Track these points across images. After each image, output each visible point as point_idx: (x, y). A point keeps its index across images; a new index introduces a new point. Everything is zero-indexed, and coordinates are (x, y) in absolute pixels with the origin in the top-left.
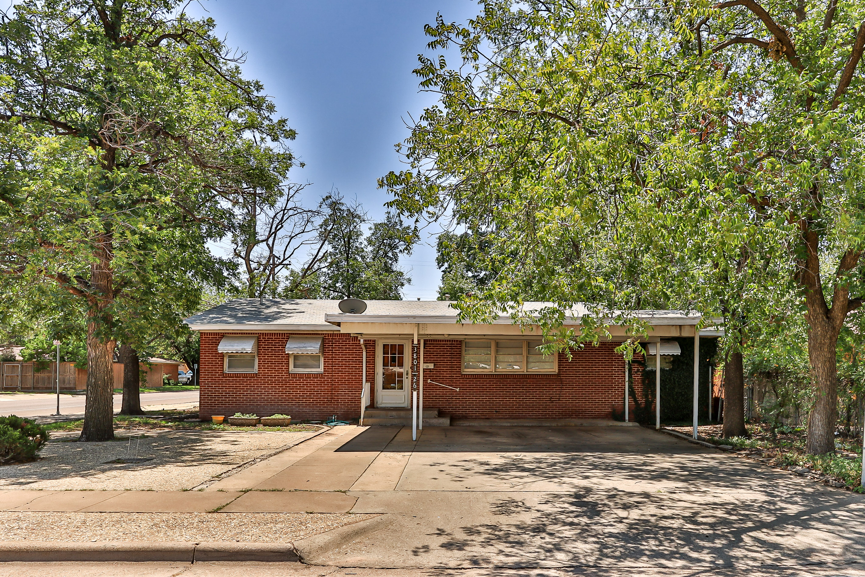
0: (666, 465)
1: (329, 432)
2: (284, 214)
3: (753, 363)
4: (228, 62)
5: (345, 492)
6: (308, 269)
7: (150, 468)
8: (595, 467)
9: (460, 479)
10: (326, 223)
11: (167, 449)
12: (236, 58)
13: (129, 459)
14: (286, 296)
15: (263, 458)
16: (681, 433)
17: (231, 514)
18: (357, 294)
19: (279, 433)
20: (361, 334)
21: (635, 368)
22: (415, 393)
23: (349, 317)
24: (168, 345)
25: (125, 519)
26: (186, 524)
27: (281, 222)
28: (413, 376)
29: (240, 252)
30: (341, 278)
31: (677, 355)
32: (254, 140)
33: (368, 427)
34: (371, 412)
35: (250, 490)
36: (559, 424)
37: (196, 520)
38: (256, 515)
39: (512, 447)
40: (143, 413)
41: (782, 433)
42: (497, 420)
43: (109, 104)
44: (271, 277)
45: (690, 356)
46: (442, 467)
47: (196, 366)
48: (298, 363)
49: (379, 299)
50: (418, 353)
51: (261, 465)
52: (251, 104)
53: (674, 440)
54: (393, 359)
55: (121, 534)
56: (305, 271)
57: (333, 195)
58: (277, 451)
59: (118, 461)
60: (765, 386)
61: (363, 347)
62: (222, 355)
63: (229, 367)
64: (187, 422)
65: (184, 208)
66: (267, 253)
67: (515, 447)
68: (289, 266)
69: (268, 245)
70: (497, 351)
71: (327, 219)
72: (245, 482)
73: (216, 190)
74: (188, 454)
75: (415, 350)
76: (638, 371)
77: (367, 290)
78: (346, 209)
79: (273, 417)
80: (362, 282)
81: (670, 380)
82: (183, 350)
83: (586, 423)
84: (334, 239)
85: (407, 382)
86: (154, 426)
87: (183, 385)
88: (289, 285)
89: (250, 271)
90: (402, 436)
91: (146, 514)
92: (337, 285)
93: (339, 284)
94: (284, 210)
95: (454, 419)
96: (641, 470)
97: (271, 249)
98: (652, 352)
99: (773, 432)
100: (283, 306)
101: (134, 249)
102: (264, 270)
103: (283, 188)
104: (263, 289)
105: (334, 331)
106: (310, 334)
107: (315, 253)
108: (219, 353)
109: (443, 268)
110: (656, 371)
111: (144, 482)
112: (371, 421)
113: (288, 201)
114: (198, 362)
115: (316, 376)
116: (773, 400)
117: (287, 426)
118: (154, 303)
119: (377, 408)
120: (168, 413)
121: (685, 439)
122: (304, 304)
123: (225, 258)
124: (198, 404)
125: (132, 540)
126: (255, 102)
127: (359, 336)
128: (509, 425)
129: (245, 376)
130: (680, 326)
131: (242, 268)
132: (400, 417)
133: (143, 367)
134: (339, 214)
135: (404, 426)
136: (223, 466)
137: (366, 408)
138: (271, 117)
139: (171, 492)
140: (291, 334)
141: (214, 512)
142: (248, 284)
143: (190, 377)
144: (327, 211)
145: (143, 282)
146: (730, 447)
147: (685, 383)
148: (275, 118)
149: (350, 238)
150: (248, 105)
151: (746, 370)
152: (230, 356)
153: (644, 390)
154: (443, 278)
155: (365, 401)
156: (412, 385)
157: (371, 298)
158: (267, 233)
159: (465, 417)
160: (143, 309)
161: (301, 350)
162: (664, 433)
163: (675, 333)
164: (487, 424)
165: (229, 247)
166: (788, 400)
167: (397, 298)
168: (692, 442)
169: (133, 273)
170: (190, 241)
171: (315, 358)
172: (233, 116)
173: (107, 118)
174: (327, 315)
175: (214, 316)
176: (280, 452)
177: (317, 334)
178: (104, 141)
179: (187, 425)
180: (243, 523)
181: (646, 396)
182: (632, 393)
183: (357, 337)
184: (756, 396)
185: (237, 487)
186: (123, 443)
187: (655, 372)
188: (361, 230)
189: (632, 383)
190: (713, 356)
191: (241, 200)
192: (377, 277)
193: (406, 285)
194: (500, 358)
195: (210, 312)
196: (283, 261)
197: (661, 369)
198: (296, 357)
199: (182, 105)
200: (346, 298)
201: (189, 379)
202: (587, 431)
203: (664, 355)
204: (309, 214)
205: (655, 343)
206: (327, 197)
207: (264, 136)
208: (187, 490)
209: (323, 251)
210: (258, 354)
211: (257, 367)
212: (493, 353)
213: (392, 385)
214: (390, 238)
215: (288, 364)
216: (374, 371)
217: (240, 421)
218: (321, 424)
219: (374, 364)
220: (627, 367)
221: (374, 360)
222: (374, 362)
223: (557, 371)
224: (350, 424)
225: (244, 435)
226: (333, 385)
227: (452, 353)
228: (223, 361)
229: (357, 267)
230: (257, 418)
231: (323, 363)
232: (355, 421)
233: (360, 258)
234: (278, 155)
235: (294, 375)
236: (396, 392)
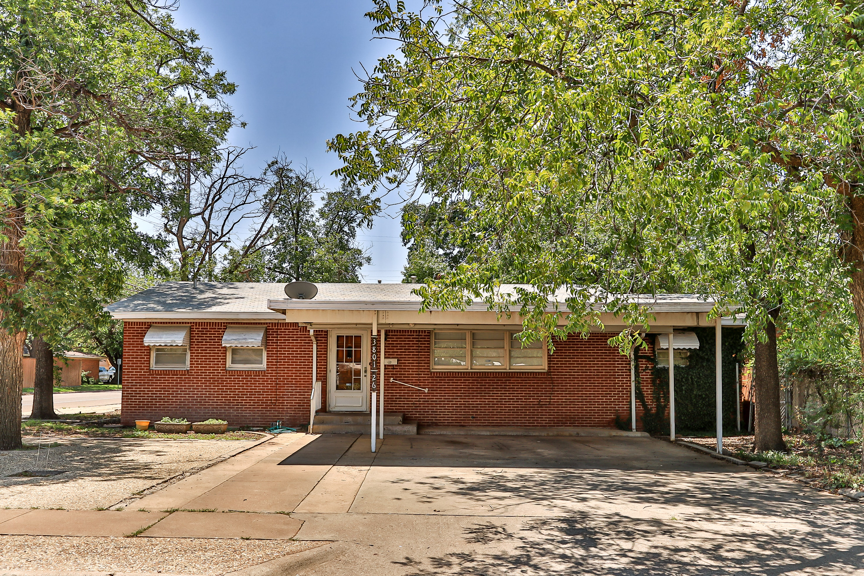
0: (683, 486)
1: (272, 441)
2: (222, 183)
3: (791, 360)
4: (159, 9)
5: (288, 514)
6: (250, 247)
7: (62, 482)
8: (595, 487)
9: (428, 500)
10: (271, 193)
11: (81, 461)
12: (168, 4)
13: (37, 472)
14: (224, 279)
15: (194, 472)
16: (702, 445)
17: (153, 539)
18: (308, 276)
19: (213, 442)
20: (311, 324)
21: (643, 363)
22: (374, 395)
23: (297, 303)
24: (87, 337)
25: (29, 543)
26: (99, 551)
27: (219, 192)
28: (372, 373)
29: (171, 228)
30: (288, 257)
31: (695, 349)
32: (188, 97)
33: (319, 435)
34: (322, 417)
35: (177, 510)
36: (551, 434)
37: (112, 546)
38: (183, 540)
39: (492, 461)
40: (57, 417)
41: (831, 447)
42: (474, 428)
43: (24, 60)
44: (207, 256)
45: (711, 350)
46: (406, 485)
47: (119, 361)
48: (238, 357)
49: (333, 282)
50: (378, 346)
51: (190, 479)
52: (185, 57)
53: (693, 454)
54: (349, 354)
55: (24, 561)
56: (247, 250)
57: (279, 160)
58: (210, 463)
59: (25, 474)
60: (808, 388)
61: (313, 338)
62: (149, 348)
63: (157, 362)
64: (107, 428)
65: (107, 177)
66: (202, 228)
67: (495, 461)
68: (228, 244)
69: (203, 219)
70: (473, 345)
71: (273, 188)
72: (171, 500)
73: (143, 156)
74: (107, 466)
75: (375, 342)
76: (647, 368)
77: (319, 271)
78: (294, 176)
79: (207, 422)
80: (313, 262)
81: (687, 380)
82: (104, 342)
83: (583, 432)
84: (280, 211)
85: (365, 381)
86: (69, 432)
87: (105, 383)
88: (228, 265)
89: (182, 249)
90: (359, 446)
91: (54, 538)
92: (284, 266)
93: (286, 264)
94: (223, 178)
95: (420, 427)
96: (651, 492)
97: (207, 224)
98: (663, 345)
99: (819, 446)
100: (220, 291)
101: (48, 225)
102: (199, 248)
103: (221, 151)
104: (198, 271)
105: (279, 320)
106: (251, 324)
107: (258, 227)
108: (145, 347)
109: (409, 245)
110: (668, 368)
111: (53, 498)
112: (322, 427)
113: (227, 167)
114: (121, 357)
115: (257, 373)
116: (819, 406)
117: (223, 433)
118: (72, 288)
119: (330, 413)
120: (85, 417)
121: (707, 453)
124: (119, 407)
125: (36, 569)
126: (190, 54)
127: (309, 326)
128: (488, 433)
129: (175, 373)
130: (697, 313)
131: (174, 246)
132: (356, 424)
133: (58, 362)
134: (286, 182)
135: (361, 434)
136: (146, 481)
137: (317, 412)
138: (207, 70)
139: (85, 511)
140: (229, 323)
141: (133, 537)
142: (180, 264)
143: (112, 374)
144: (272, 179)
145: (59, 263)
146: (763, 464)
147: (705, 383)
148: (212, 71)
150: (181, 57)
151: (782, 369)
152: (158, 350)
153: (654, 392)
154: (409, 256)
155: (315, 404)
156: (371, 385)
157: (324, 281)
158: (203, 206)
159: (435, 425)
160: (58, 295)
161: (240, 343)
162: (681, 445)
163: (691, 322)
164: (462, 433)
165: (158, 222)
166: (837, 406)
167: (355, 280)
168: (715, 457)
169: (47, 253)
170: (112, 214)
171: (257, 351)
172: (164, 71)
173: (20, 76)
174: (270, 301)
175: (139, 302)
176: (214, 465)
177: (259, 323)
178: (17, 102)
179: (106, 431)
180: (166, 551)
181: (658, 399)
182: (640, 396)
183: (306, 327)
184: (796, 400)
185: (161, 506)
186: (32, 453)
187: (666, 370)
188: (313, 200)
189: (639, 383)
190: (740, 351)
191: (172, 166)
192: (330, 256)
193: (365, 266)
194: (478, 352)
195: (135, 298)
196: (220, 238)
197: (675, 367)
198: (235, 351)
199: (106, 60)
200: (294, 281)
201: (111, 376)
202: (584, 442)
203: (679, 349)
204: (252, 182)
205: (667, 335)
206: (273, 163)
207: (200, 92)
208: (102, 510)
209: (267, 226)
210: (190, 347)
211: (189, 363)
212: (468, 346)
213: (347, 384)
214: (346, 209)
215: (226, 359)
216: (326, 368)
217: (168, 427)
218: (263, 431)
219: (327, 360)
220: (632, 363)
221: (327, 354)
222: (327, 357)
223: (547, 369)
224: (297, 432)
225: (172, 443)
226: (277, 384)
227: (419, 347)
228: (150, 355)
229: (307, 244)
230: (187, 423)
231: (266, 358)
232: (303, 428)
233: (310, 234)
234: (216, 113)
235: (233, 372)
236: (352, 393)
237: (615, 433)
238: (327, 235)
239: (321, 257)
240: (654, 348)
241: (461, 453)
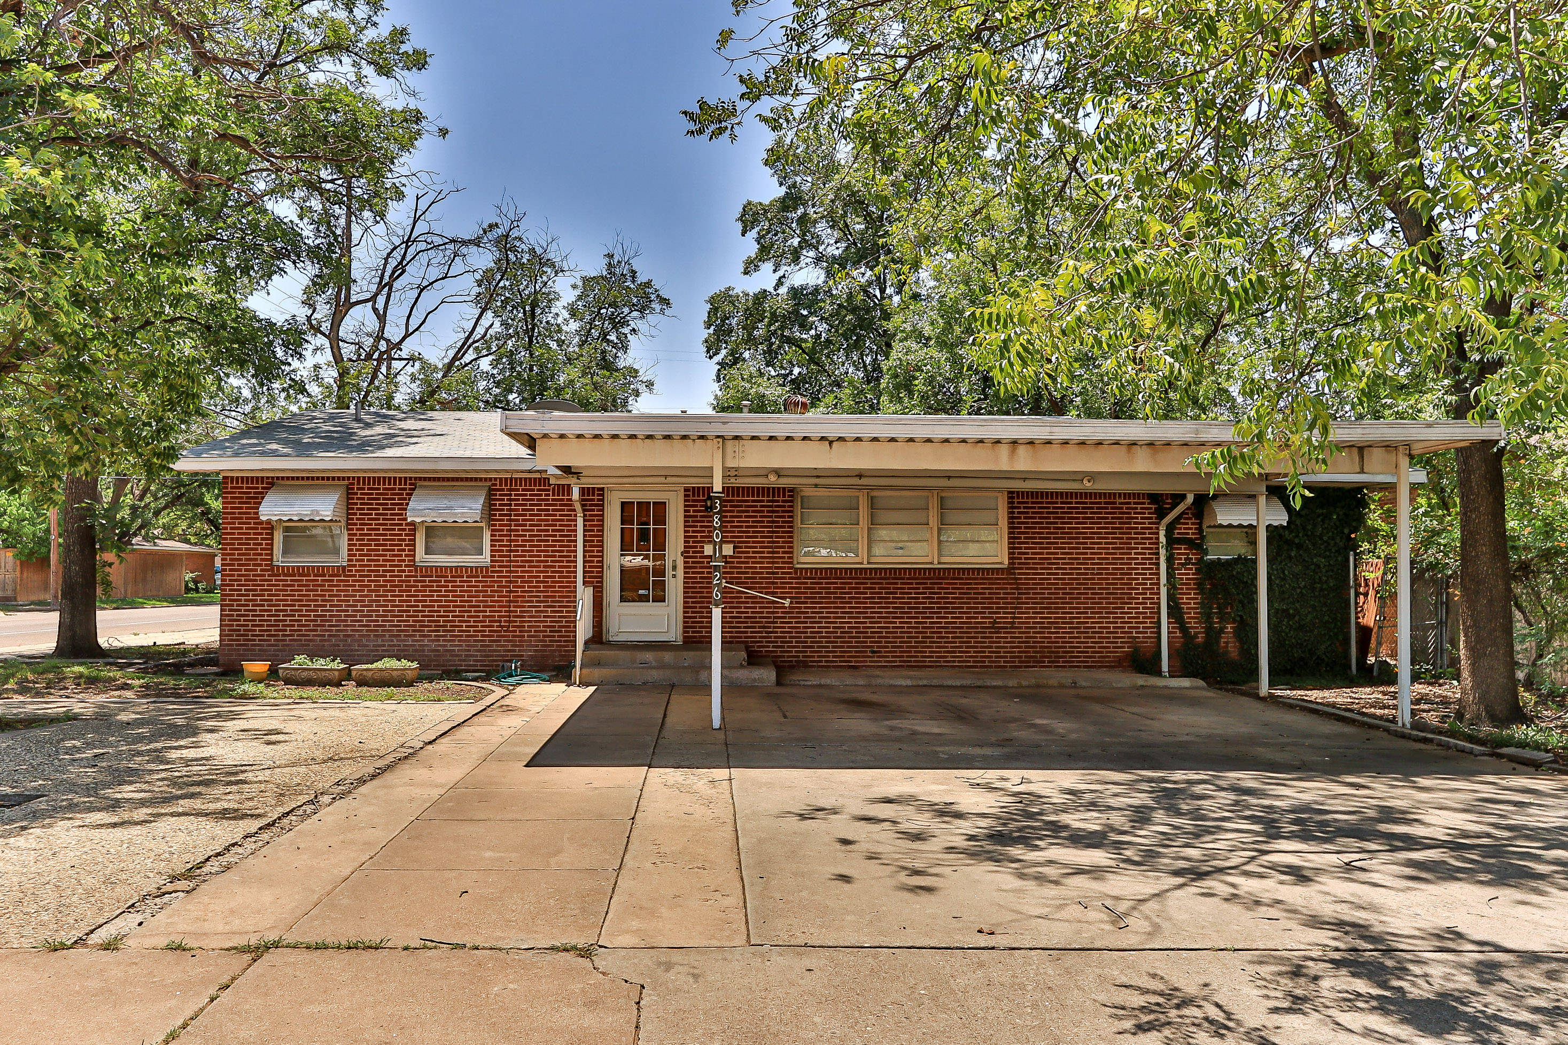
1: (506, 702)
6: (456, 357)
15: (339, 793)
19: (390, 706)
21: (1182, 552)
27: (402, 264)
31: (1280, 526)
33: (593, 688)
34: (596, 653)
35: (275, 944)
40: (102, 653)
42: (877, 672)
48: (438, 543)
51: (330, 815)
54: (643, 535)
56: (449, 363)
57: (504, 211)
58: (381, 763)
61: (578, 507)
62: (270, 526)
63: (285, 553)
64: (189, 676)
69: (376, 309)
70: (872, 518)
76: (1188, 561)
78: (527, 248)
79: (378, 665)
83: (1082, 679)
84: (504, 307)
85: (675, 586)
86: (111, 685)
89: (339, 362)
92: (510, 397)
93: (515, 395)
94: (407, 242)
95: (782, 670)
97: (382, 318)
98: (1219, 519)
100: (402, 425)
104: (366, 397)
105: (513, 472)
106: (462, 479)
107: (468, 327)
108: (261, 523)
112: (596, 674)
113: (415, 220)
115: (475, 571)
117: (410, 684)
119: (608, 644)
122: (444, 420)
123: (279, 319)
124: (217, 634)
127: (572, 482)
128: (910, 683)
129: (320, 571)
132: (662, 666)
135: (673, 686)
137: (586, 643)
140: (421, 478)
149: (534, 306)
152: (287, 529)
153: (1202, 605)
154: (719, 377)
155: (583, 630)
158: (374, 287)
161: (440, 515)
162: (1280, 704)
164: (859, 681)
171: (473, 531)
175: (250, 441)
176: (388, 768)
177: (476, 479)
179: (184, 683)
181: (1209, 618)
182: (1175, 611)
183: (564, 485)
187: (1224, 565)
188: (558, 289)
189: (1174, 588)
192: (587, 380)
194: (881, 532)
195: (241, 433)
196: (404, 338)
198: (431, 531)
209: (483, 326)
210: (348, 524)
211: (346, 553)
212: (864, 522)
213: (641, 592)
214: (613, 304)
215: (414, 545)
216: (602, 562)
217: (305, 674)
218: (486, 679)
219: (602, 546)
220: (1163, 552)
221: (602, 536)
222: (602, 541)
223: (1006, 562)
224: (550, 681)
225: (305, 710)
226: (511, 592)
227: (773, 522)
228: (272, 539)
229: (548, 360)
230: (342, 666)
231: (489, 543)
232: (561, 673)
233: (554, 345)
234: (393, 111)
235: (428, 571)
236: (650, 608)
237: (1141, 680)
238: (580, 346)
239: (572, 381)
240: (1200, 524)
241: (892, 729)
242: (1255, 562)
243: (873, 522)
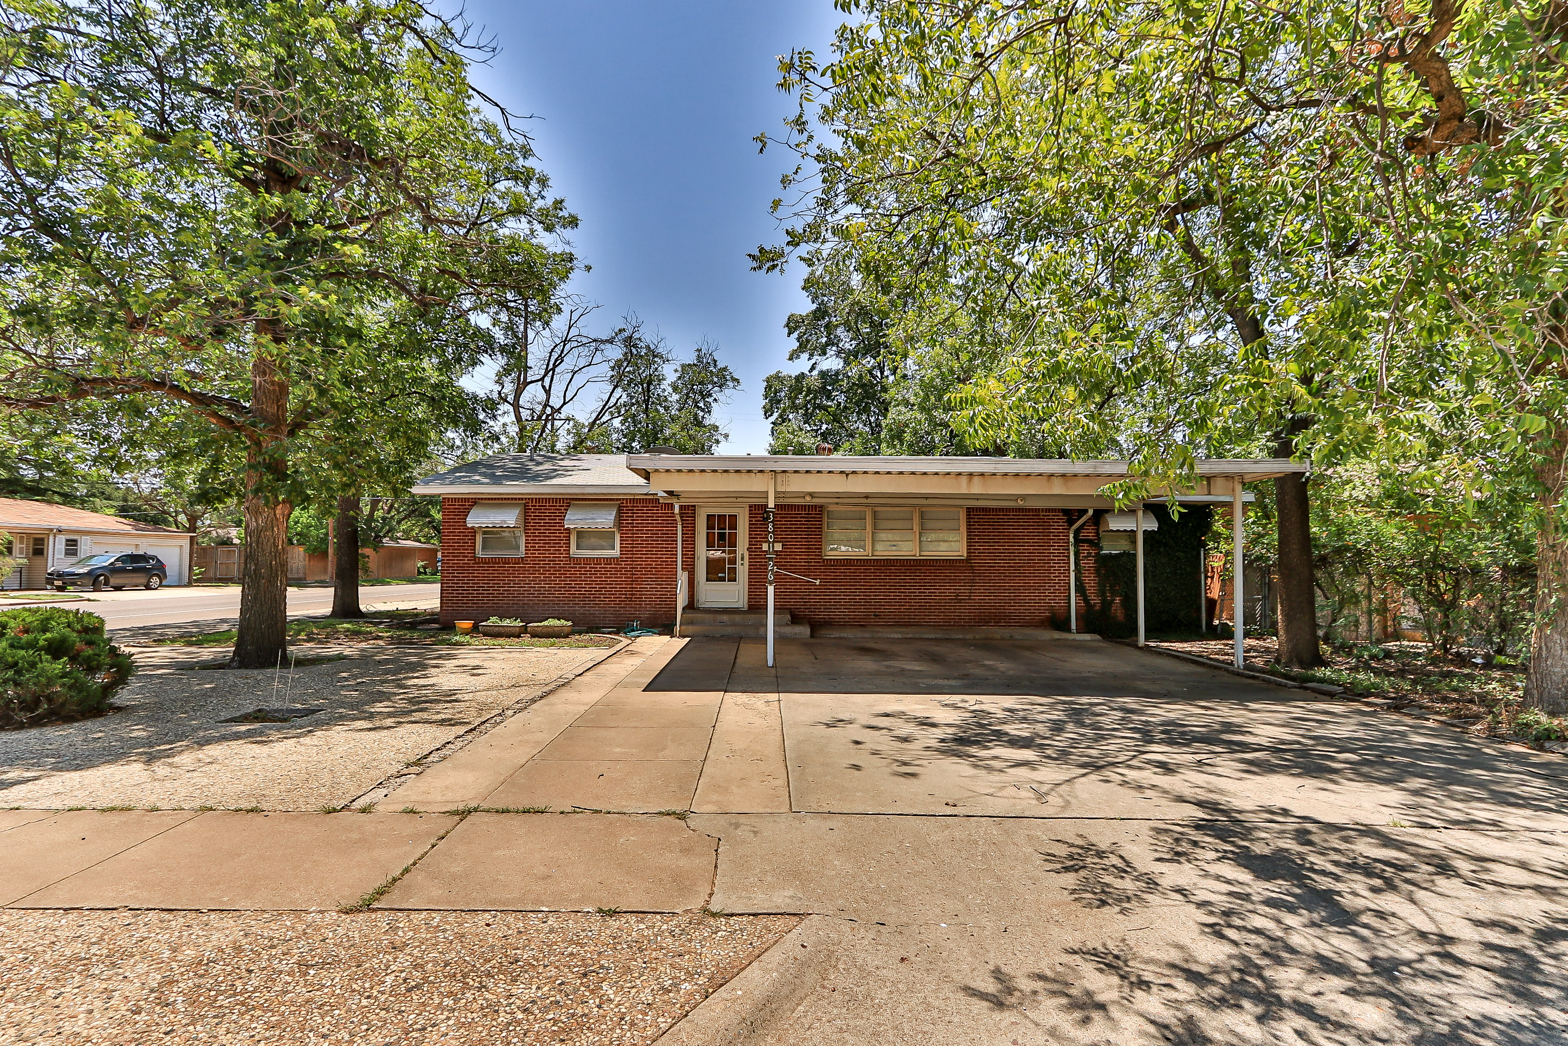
1: (629, 648)
6: (597, 418)
19: (552, 650)
21: (1085, 548)
23: (666, 460)
30: (638, 436)
31: (1152, 531)
33: (687, 640)
34: (691, 615)
35: (475, 809)
40: (364, 615)
42: (878, 629)
48: (585, 542)
51: (512, 724)
56: (593, 422)
61: (678, 518)
62: (473, 531)
63: (484, 549)
64: (420, 630)
69: (543, 386)
70: (875, 525)
71: (621, 358)
76: (1089, 554)
78: (644, 345)
79: (546, 623)
83: (1016, 634)
84: (629, 385)
85: (743, 571)
90: (746, 657)
92: (633, 445)
93: (636, 443)
94: (565, 341)
95: (815, 628)
97: (548, 392)
98: (1111, 525)
100: (561, 463)
105: (635, 495)
106: (600, 500)
107: (605, 398)
108: (468, 528)
112: (690, 629)
113: (570, 327)
115: (608, 561)
117: (566, 636)
119: (698, 610)
120: (400, 616)
122: (589, 460)
123: (480, 393)
124: (438, 603)
129: (506, 561)
132: (734, 624)
135: (741, 638)
137: (684, 609)
139: (299, 816)
141: (360, 910)
149: (649, 383)
152: (485, 533)
153: (1098, 584)
154: (772, 430)
155: (681, 600)
159: (829, 624)
161: (587, 524)
164: (867, 635)
171: (608, 535)
175: (461, 474)
177: (610, 499)
182: (1081, 588)
187: (1114, 557)
189: (1080, 573)
194: (881, 535)
198: (580, 534)
205: (1113, 515)
206: (620, 331)
208: (336, 810)
209: (614, 398)
210: (525, 530)
211: (524, 549)
212: (869, 528)
213: (720, 575)
214: (701, 383)
215: (569, 544)
216: (694, 555)
217: (496, 629)
218: (617, 633)
219: (694, 544)
220: (1072, 549)
221: (694, 538)
222: (694, 541)
223: (965, 555)
224: (659, 634)
225: (497, 654)
226: (633, 575)
227: (809, 528)
228: (475, 540)
229: (659, 420)
230: (521, 624)
231: (619, 542)
232: (667, 629)
233: (662, 411)
234: (555, 254)
235: (578, 561)
236: (726, 585)
237: (1057, 635)
238: (680, 411)
239: (674, 434)
240: (1098, 530)
241: (888, 667)
242: (1135, 555)
243: (875, 528)
